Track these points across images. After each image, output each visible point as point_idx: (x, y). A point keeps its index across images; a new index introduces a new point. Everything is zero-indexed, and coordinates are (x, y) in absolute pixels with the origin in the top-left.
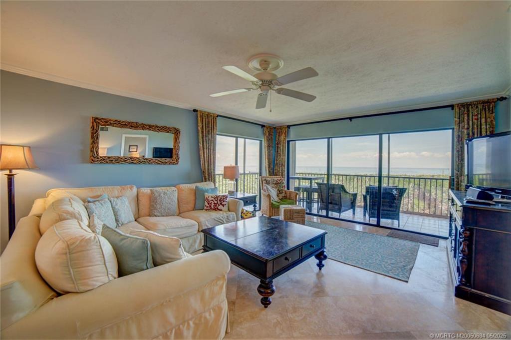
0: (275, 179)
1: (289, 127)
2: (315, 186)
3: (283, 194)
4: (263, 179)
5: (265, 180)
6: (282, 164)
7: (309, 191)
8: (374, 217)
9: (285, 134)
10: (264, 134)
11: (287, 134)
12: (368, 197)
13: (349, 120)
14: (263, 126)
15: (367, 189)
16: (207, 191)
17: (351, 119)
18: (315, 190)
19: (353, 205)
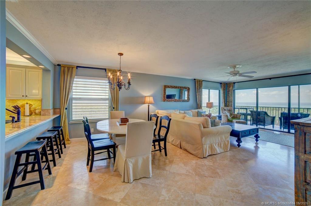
0: (228, 108)
1: (234, 83)
2: (249, 112)
3: (233, 116)
4: (222, 108)
5: (224, 109)
6: (231, 101)
7: (246, 115)
8: (286, 129)
9: (232, 87)
10: (221, 87)
11: (233, 87)
12: (282, 118)
13: (269, 80)
14: (221, 83)
15: (282, 114)
16: (202, 112)
17: (270, 79)
18: (249, 115)
19: (273, 123)
